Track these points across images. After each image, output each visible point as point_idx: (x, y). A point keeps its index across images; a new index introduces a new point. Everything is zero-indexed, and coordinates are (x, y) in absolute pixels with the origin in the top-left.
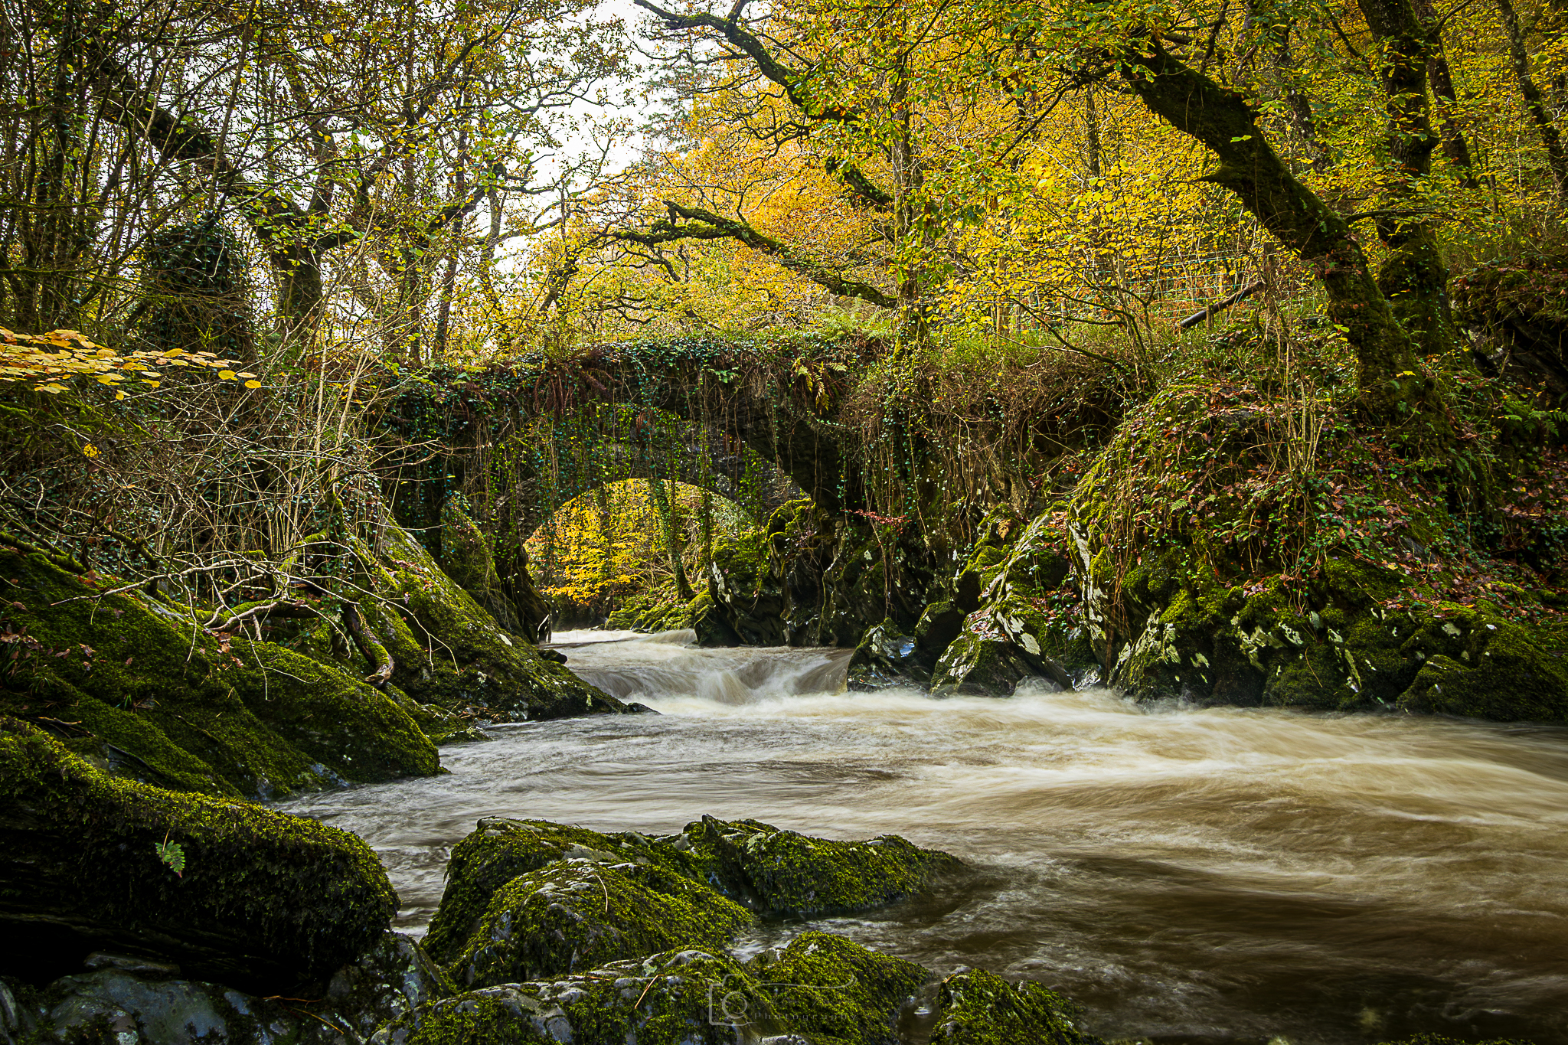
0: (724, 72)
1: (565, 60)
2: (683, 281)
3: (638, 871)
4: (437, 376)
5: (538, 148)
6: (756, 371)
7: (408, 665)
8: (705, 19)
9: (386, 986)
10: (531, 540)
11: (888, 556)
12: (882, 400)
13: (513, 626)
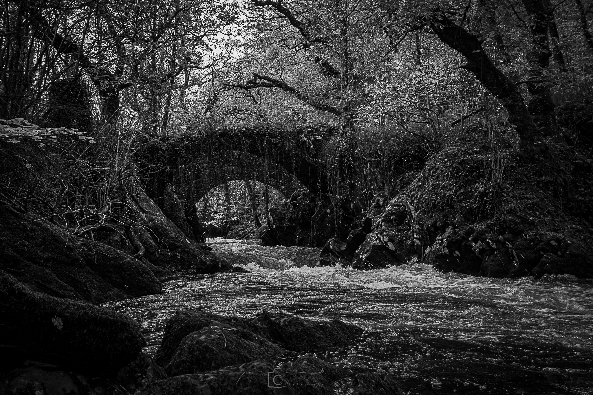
0: (276, 23)
1: (215, 18)
3: (238, 331)
4: (163, 139)
5: (204, 51)
6: (287, 139)
7: (150, 250)
8: (269, 2)
9: (140, 374)
10: (198, 203)
11: (337, 211)
12: (335, 151)
13: (191, 236)
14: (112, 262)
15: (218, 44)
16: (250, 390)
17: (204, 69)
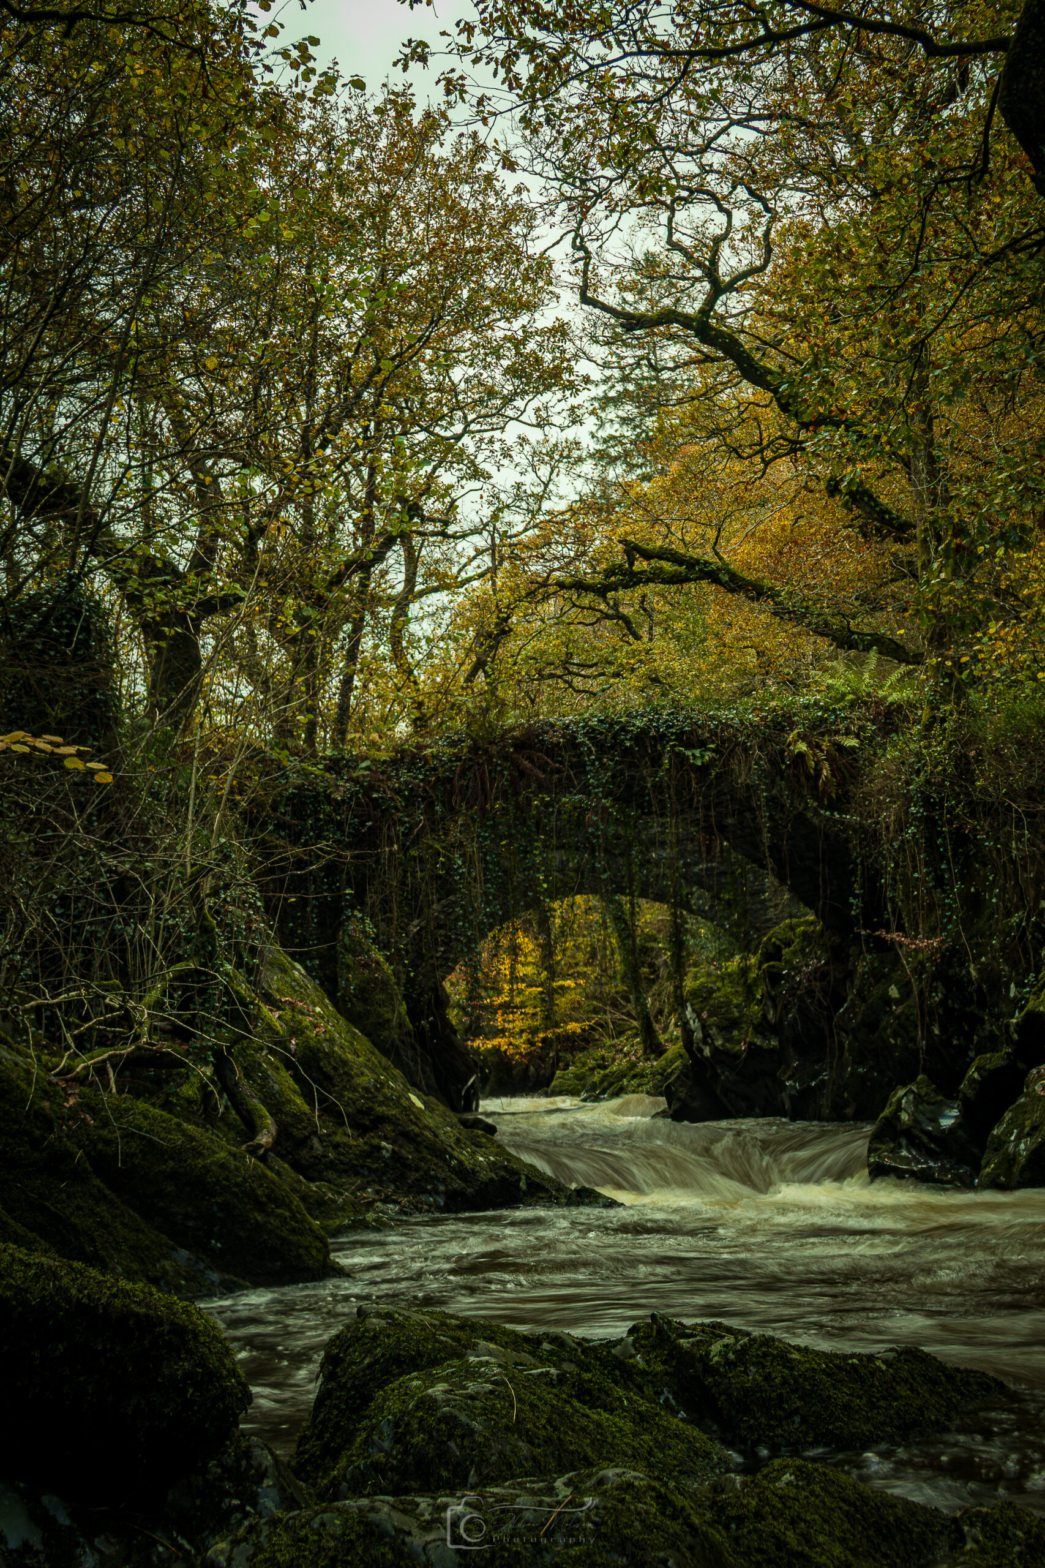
0: (695, 378)
1: (496, 376)
2: (646, 640)
3: (562, 1378)
4: (335, 765)
5: (464, 482)
6: (739, 750)
7: (295, 1132)
8: (669, 317)
9: (236, 1502)
10: (453, 977)
11: (921, 993)
12: (908, 783)
13: (428, 1086)
14: (171, 1163)
15: (506, 454)
16: (588, 1555)
17: (464, 536)
